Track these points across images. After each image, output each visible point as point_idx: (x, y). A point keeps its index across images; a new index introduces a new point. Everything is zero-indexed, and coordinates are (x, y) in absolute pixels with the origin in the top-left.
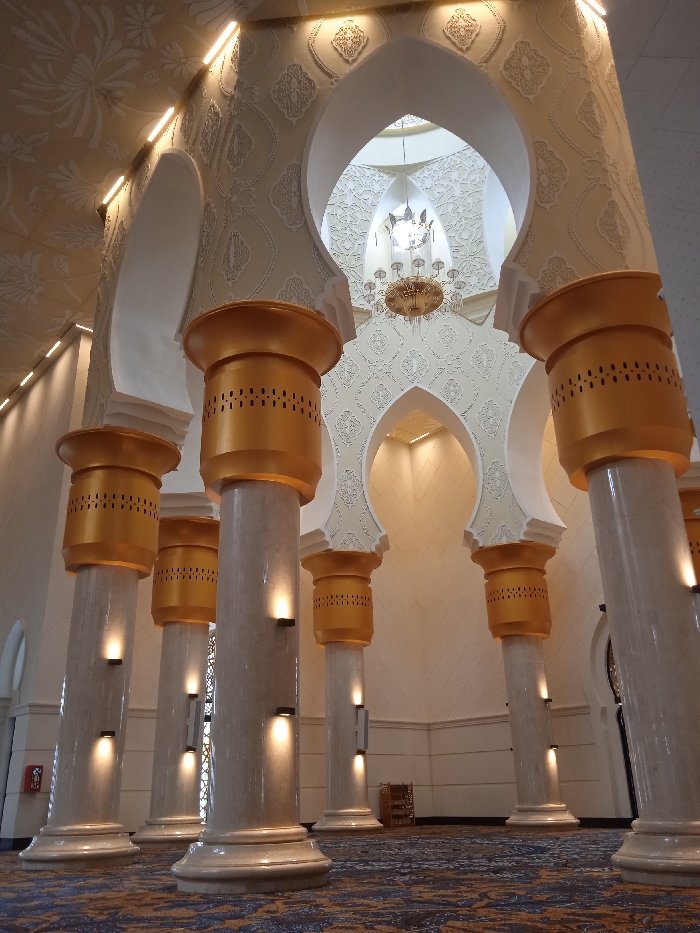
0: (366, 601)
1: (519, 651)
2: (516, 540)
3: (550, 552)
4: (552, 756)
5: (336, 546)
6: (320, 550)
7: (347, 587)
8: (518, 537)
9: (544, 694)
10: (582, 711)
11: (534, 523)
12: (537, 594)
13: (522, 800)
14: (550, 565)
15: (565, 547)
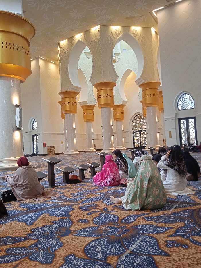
0: (93, 114)
1: (119, 123)
2: (120, 104)
3: (125, 105)
4: (123, 139)
5: (89, 104)
6: (85, 105)
7: (90, 111)
8: (120, 103)
9: (123, 130)
10: (128, 132)
11: (124, 101)
12: (122, 113)
13: (118, 146)
14: (125, 108)
15: (127, 105)
